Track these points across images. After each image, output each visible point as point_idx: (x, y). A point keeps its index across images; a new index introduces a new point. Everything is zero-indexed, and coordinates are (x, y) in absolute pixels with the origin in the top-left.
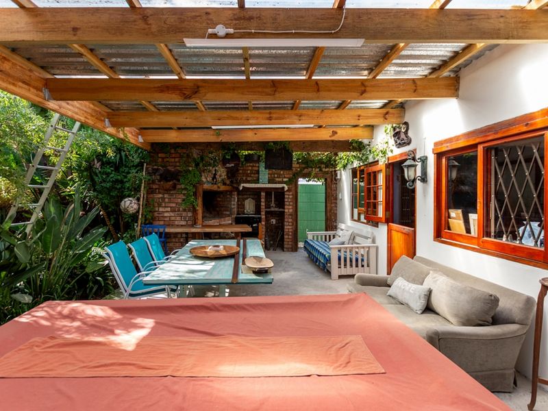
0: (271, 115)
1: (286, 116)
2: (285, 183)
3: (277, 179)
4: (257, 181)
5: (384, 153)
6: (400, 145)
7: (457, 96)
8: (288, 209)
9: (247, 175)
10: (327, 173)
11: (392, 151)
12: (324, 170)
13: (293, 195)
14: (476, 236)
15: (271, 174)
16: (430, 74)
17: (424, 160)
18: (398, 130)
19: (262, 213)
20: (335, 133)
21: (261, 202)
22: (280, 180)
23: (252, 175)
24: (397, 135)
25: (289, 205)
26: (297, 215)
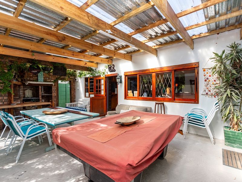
0: (74, 54)
1: (79, 55)
2: (52, 82)
3: (48, 80)
4: (37, 80)
5: (104, 73)
6: (111, 71)
7: (131, 61)
8: (54, 94)
9: (30, 77)
10: (71, 78)
11: (107, 73)
12: (70, 77)
13: (56, 88)
14: (137, 96)
15: (45, 78)
16: (126, 53)
17: (121, 77)
18: (110, 67)
19: (40, 97)
20: (86, 64)
21: (39, 91)
22: (50, 80)
23: (34, 77)
24: (110, 68)
25: (55, 92)
26: (58, 97)
